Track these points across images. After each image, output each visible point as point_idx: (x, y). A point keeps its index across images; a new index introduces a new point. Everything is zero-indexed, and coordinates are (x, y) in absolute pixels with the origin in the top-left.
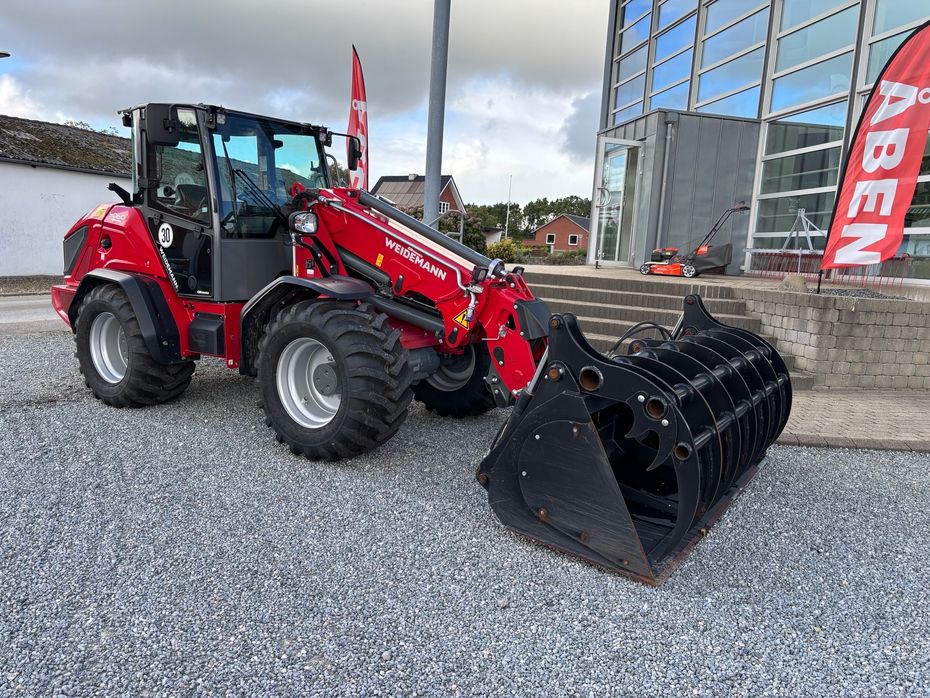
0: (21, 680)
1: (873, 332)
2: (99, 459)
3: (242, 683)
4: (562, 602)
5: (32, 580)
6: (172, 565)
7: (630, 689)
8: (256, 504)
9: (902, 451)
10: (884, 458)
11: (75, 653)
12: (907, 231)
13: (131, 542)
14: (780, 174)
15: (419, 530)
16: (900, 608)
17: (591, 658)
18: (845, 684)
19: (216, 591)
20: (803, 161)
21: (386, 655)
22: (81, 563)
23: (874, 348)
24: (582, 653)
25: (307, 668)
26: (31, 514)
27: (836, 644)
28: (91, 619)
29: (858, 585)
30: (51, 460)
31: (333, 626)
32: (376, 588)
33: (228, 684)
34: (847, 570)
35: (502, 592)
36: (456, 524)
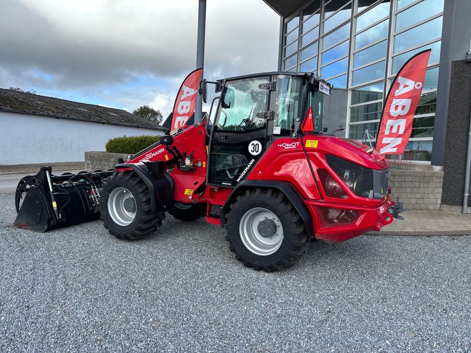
0: (34, 334)
1: (397, 185)
2: (48, 250)
3: (127, 331)
4: (257, 298)
5: (30, 299)
6: (90, 291)
7: (283, 326)
8: (124, 266)
9: (406, 236)
10: (398, 239)
11: (55, 324)
12: (411, 139)
13: (70, 283)
14: (358, 113)
15: (196, 273)
16: (393, 295)
17: (268, 317)
18: (367, 321)
19: (111, 299)
20: (368, 107)
21: (185, 319)
22: (50, 291)
23: (397, 192)
24: (265, 315)
25: (153, 325)
26: (22, 273)
27: (365, 308)
28: (59, 312)
29: (378, 287)
30: (26, 251)
31: (162, 311)
32: (180, 296)
33: (121, 332)
34: (374, 282)
35: (232, 295)
36: (213, 271)
